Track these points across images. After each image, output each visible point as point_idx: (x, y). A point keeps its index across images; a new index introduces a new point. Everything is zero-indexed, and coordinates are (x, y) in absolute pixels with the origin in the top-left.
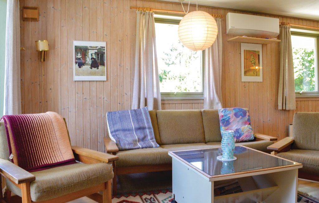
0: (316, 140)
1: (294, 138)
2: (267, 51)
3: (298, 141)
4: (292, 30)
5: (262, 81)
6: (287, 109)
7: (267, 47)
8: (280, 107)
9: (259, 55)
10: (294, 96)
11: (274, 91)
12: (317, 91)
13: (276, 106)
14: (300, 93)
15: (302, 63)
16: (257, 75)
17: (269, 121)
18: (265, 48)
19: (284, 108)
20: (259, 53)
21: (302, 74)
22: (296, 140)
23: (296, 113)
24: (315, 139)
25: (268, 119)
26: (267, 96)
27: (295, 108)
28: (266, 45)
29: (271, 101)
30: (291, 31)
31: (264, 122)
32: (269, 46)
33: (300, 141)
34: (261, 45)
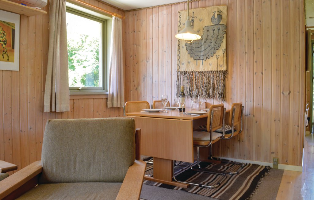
0: (77, 164)
1: (43, 164)
2: (28, 27)
3: (48, 169)
4: (68, 4)
5: (18, 70)
6: (58, 111)
7: (28, 21)
8: (47, 109)
9: (13, 31)
10: (69, 93)
11: (39, 85)
12: (101, 87)
13: (42, 106)
14: (79, 89)
15: (96, 57)
16: (8, 60)
17: (31, 129)
18: (25, 21)
19: (53, 110)
20: (14, 27)
21: (95, 69)
22: (45, 168)
23: (49, 121)
24: (75, 162)
25: (29, 127)
26: (27, 93)
27: (69, 109)
28: (28, 17)
29: (34, 99)
30: (66, 7)
31: (21, 131)
32: (32, 19)
33: (52, 169)
34: (19, 15)
